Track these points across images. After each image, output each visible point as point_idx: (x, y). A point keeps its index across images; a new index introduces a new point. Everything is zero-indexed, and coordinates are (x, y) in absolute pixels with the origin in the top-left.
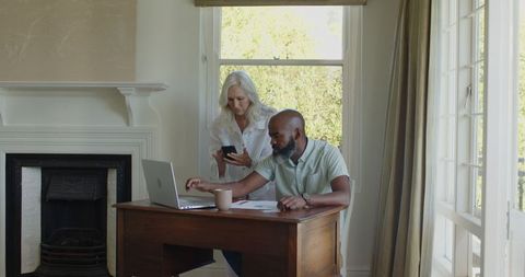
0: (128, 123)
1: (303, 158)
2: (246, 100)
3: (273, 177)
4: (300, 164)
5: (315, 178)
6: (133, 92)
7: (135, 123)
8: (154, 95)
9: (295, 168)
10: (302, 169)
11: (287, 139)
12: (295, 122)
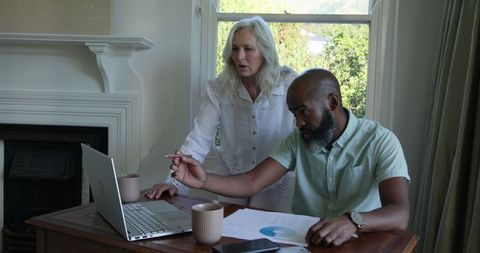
0: (103, 90)
1: (340, 142)
2: (256, 53)
3: (293, 166)
4: (334, 150)
5: (357, 172)
6: (106, 49)
7: (112, 88)
8: (135, 55)
9: (327, 155)
10: (337, 157)
11: (319, 113)
12: (326, 86)
